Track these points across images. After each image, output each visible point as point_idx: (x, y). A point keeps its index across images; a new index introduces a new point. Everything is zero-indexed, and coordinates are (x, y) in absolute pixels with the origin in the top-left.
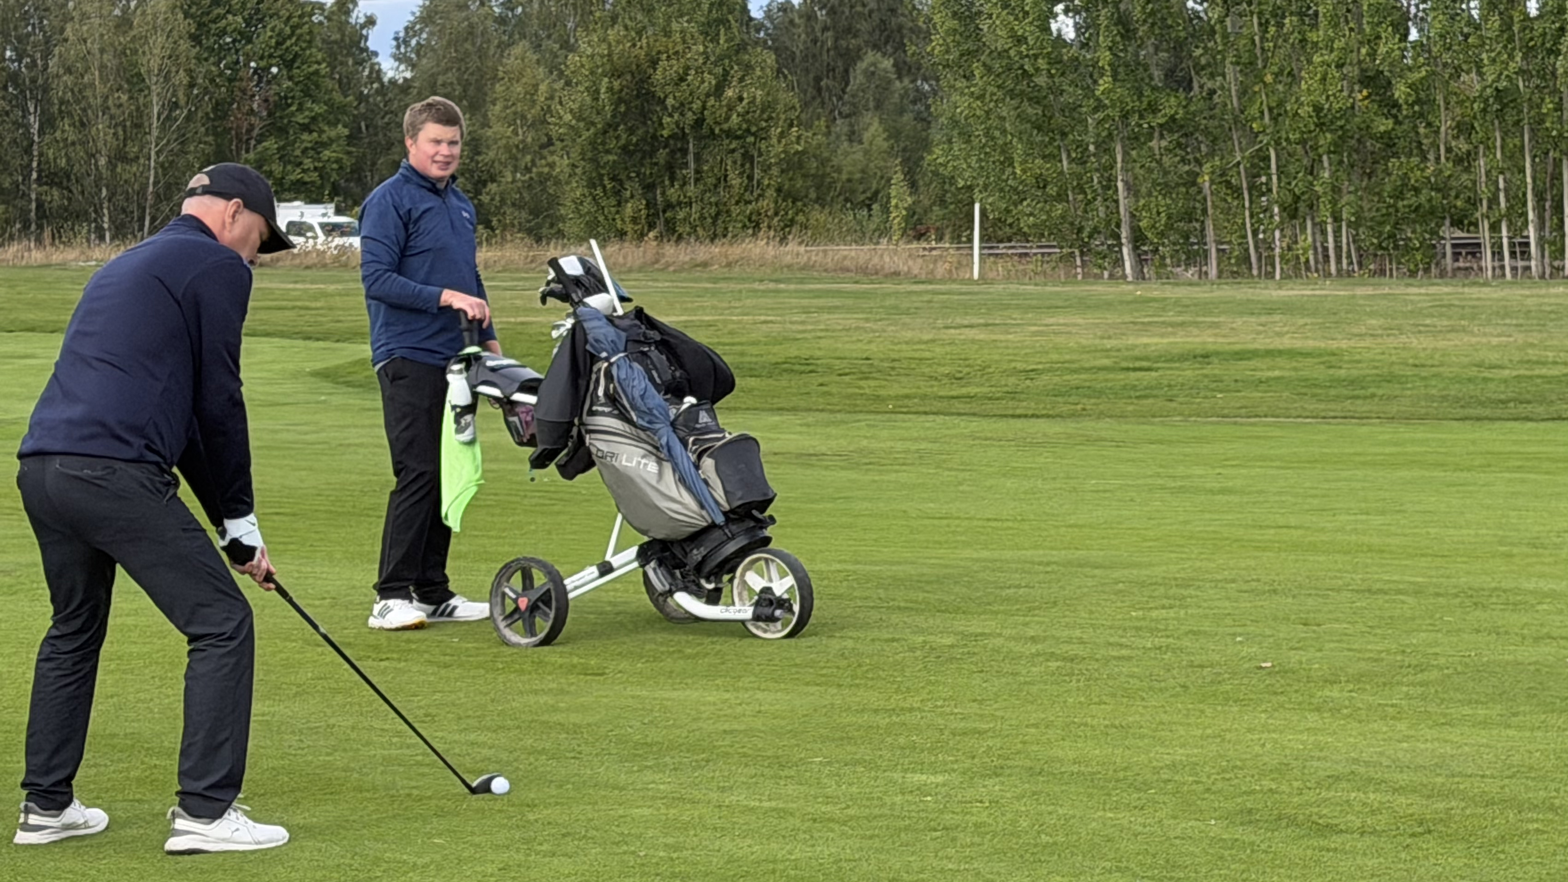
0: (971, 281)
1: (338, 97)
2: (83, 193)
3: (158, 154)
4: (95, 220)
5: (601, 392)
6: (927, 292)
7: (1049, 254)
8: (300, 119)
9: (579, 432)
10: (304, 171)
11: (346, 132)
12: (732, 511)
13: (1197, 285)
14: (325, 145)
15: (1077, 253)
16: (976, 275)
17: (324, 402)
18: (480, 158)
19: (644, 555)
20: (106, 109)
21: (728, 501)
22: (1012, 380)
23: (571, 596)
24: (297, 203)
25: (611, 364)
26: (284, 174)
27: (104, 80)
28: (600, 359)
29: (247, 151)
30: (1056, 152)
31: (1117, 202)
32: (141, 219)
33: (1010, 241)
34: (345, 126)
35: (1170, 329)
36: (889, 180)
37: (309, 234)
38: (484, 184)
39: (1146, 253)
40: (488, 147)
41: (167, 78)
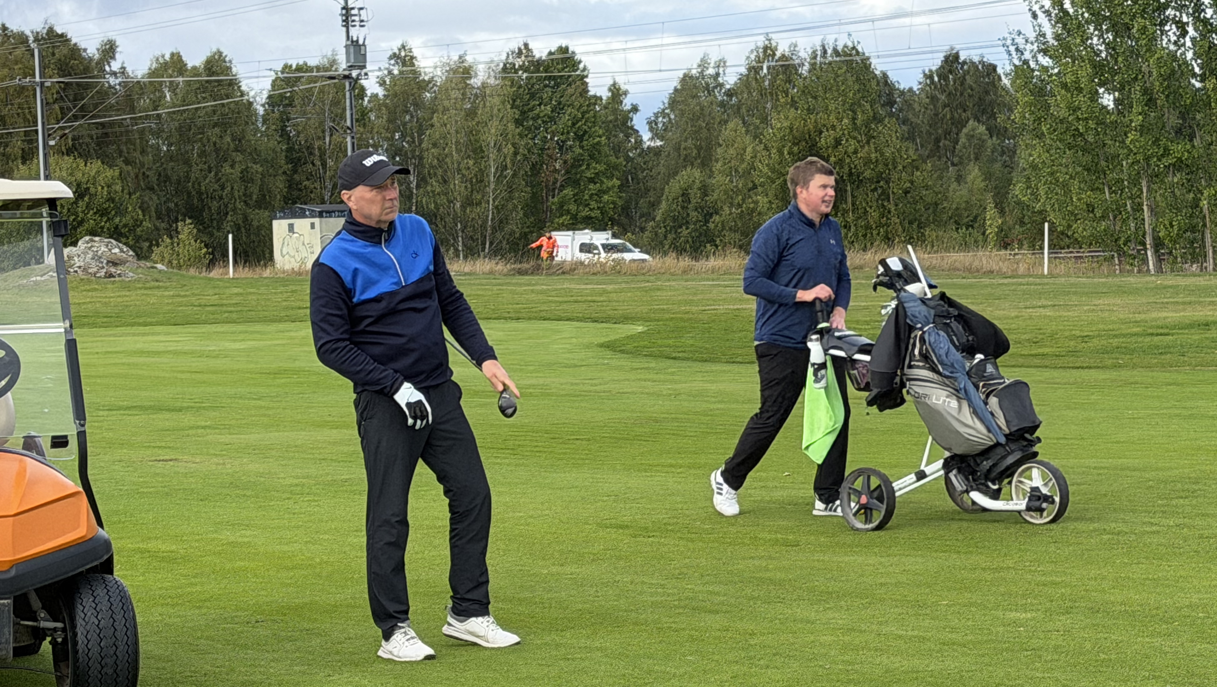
0: (1043, 276)
1: (613, 159)
2: (445, 227)
3: (494, 201)
4: (453, 245)
5: (917, 352)
6: (1013, 284)
7: (1097, 256)
8: (588, 174)
9: (901, 380)
10: (591, 210)
11: (618, 183)
12: (1011, 434)
13: (1199, 276)
14: (605, 192)
15: (1116, 255)
16: (1046, 272)
17: (608, 364)
18: (707, 198)
19: (948, 466)
20: (459, 170)
21: (1008, 426)
22: (1072, 343)
23: (897, 494)
24: (587, 231)
25: (924, 333)
26: (578, 212)
27: (458, 151)
28: (916, 329)
29: (553, 197)
30: (1101, 186)
31: (1143, 220)
32: (484, 244)
33: (1068, 247)
34: (617, 179)
35: (1181, 307)
36: (985, 208)
37: (595, 252)
38: (711, 215)
39: (1163, 254)
40: (713, 191)
41: (499, 150)
